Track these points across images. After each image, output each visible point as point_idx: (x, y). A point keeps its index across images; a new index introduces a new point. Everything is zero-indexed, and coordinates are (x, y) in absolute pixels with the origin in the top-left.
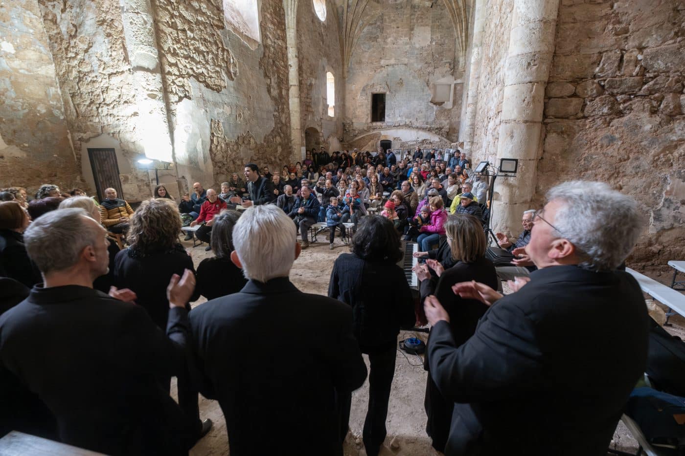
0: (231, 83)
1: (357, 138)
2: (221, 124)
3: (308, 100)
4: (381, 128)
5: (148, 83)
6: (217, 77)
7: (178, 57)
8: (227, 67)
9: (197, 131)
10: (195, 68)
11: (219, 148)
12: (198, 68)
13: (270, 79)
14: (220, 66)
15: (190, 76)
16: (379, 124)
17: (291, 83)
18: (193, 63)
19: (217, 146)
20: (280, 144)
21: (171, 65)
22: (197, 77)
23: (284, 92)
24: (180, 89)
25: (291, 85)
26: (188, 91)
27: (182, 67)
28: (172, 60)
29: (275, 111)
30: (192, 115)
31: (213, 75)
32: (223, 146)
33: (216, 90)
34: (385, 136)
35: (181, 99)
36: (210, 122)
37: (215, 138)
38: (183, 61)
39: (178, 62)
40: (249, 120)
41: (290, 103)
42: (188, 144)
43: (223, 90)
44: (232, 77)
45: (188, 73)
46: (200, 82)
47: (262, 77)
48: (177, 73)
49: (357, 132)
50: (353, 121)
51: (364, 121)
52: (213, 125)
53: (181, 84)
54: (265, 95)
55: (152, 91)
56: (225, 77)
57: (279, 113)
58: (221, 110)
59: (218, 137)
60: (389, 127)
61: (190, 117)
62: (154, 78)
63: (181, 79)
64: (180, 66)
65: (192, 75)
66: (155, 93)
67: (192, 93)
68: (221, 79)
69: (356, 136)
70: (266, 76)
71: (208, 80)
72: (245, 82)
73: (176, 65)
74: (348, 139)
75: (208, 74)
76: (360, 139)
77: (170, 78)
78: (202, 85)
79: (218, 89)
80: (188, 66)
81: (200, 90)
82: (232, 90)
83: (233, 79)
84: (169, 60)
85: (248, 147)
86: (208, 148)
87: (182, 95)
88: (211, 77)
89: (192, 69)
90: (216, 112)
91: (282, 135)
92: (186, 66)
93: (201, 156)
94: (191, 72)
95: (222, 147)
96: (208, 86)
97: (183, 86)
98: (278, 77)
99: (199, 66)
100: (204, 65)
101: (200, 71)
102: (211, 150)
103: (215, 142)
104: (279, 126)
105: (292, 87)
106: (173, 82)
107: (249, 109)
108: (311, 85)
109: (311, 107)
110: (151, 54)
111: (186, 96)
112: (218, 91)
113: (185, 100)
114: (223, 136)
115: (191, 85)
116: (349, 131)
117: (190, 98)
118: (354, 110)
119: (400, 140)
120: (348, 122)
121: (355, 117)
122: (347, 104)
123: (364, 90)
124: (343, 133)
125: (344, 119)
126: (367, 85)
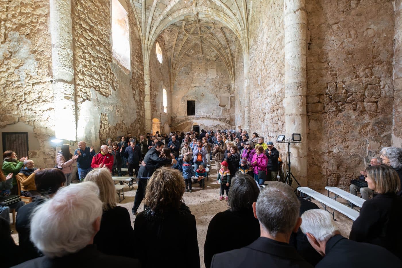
0: (114, 92)
1: (180, 124)
2: (107, 116)
3: (154, 103)
4: (193, 119)
5: (66, 90)
6: (106, 89)
7: (85, 75)
8: (112, 83)
9: (92, 120)
10: (94, 83)
11: (105, 131)
12: (96, 83)
13: (135, 91)
14: (109, 82)
15: (91, 87)
16: (192, 116)
17: (146, 94)
18: (93, 79)
19: (103, 130)
20: (139, 128)
21: (80, 80)
22: (95, 87)
23: (142, 99)
24: (84, 94)
25: (146, 95)
26: (89, 96)
27: (87, 81)
28: (81, 77)
29: (137, 109)
30: (90, 111)
31: (105, 87)
32: (107, 129)
33: (106, 96)
34: (196, 123)
35: (84, 100)
36: (100, 115)
37: (103, 125)
38: (88, 78)
39: (85, 79)
40: (123, 114)
41: (145, 104)
42: (86, 129)
43: (110, 96)
44: (115, 89)
45: (90, 85)
46: (97, 90)
47: (131, 90)
48: (84, 85)
49: (179, 121)
50: (177, 115)
51: (183, 115)
52: (102, 117)
53: (85, 91)
54: (132, 99)
55: (67, 94)
56: (111, 88)
57: (139, 110)
58: (107, 108)
59: (104, 124)
60: (198, 118)
61: (89, 112)
62: (70, 87)
63: (85, 88)
64: (86, 81)
65: (92, 86)
66: (69, 96)
67: (91, 97)
68: (109, 90)
69: (179, 123)
70: (133, 89)
71: (101, 90)
72: (122, 92)
73: (83, 80)
74: (174, 125)
75: (102, 86)
76: (181, 125)
77: (79, 87)
78: (98, 93)
79: (106, 95)
80: (90, 81)
81: (96, 95)
82: (114, 96)
83: (115, 90)
84: (79, 77)
85: (122, 130)
86: (98, 131)
87: (85, 98)
88: (103, 88)
89: (92, 83)
90: (104, 109)
91: (140, 123)
92: (89, 81)
93: (93, 136)
94: (92, 85)
95: (106, 130)
96: (101, 93)
97: (86, 93)
98: (139, 90)
99: (97, 82)
100: (99, 81)
101: (97, 84)
102: (100, 132)
103: (103, 127)
104: (139, 117)
105: (147, 96)
106: (81, 90)
107: (123, 108)
108: (155, 95)
109: (155, 107)
110: (70, 73)
111: (87, 99)
112: (107, 96)
113: (87, 101)
114: (107, 124)
115: (91, 92)
116: (175, 120)
117: (90, 100)
118: (177, 109)
119: (204, 125)
120: (174, 115)
121: (178, 113)
122: (173, 106)
123: (183, 98)
124: (171, 122)
125: (172, 114)
126: (185, 96)
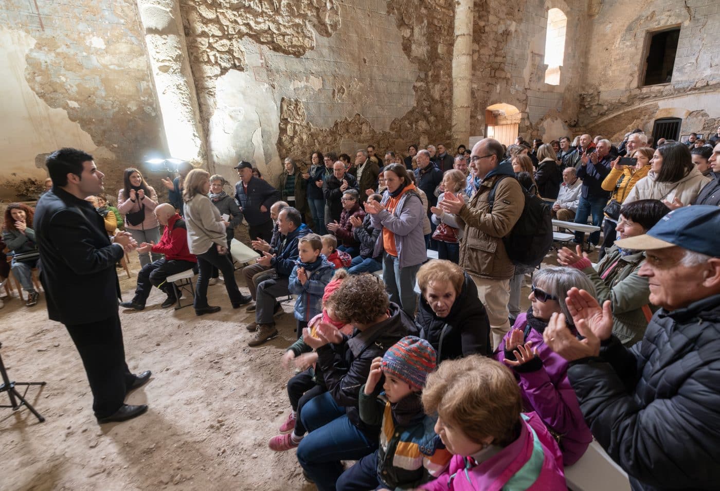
0: (325, 40)
1: (605, 119)
2: (301, 105)
3: (498, 59)
4: (659, 96)
5: (158, 51)
6: (295, 34)
7: (221, 8)
8: (318, 16)
9: (255, 117)
10: (252, 24)
11: (296, 140)
12: (257, 23)
13: (412, 29)
14: (304, 16)
15: (241, 35)
16: (655, 88)
17: (457, 32)
18: (248, 15)
19: (292, 138)
20: (425, 132)
21: (206, 22)
22: (256, 37)
23: (441, 49)
24: (223, 56)
25: (457, 36)
26: (239, 59)
27: (228, 23)
28: (210, 14)
29: (419, 79)
30: (243, 94)
31: (289, 31)
32: (305, 137)
33: (294, 54)
34: (667, 110)
35: (224, 71)
36: (279, 103)
37: (289, 126)
38: (230, 14)
39: (221, 17)
40: (360, 97)
41: (454, 65)
42: (236, 136)
43: (308, 53)
44: (327, 32)
45: (239, 32)
46: (263, 43)
47: (393, 28)
48: (219, 33)
49: (605, 108)
50: (601, 89)
51: (623, 87)
52: (285, 108)
53: (226, 49)
54: (396, 53)
55: (163, 61)
56: (310, 29)
57: (427, 83)
58: (301, 84)
59: (295, 124)
60: (681, 92)
61: (241, 96)
62: (164, 41)
63: (225, 41)
64: (225, 22)
65: (247, 34)
66: (167, 64)
67: (247, 61)
68: (305, 36)
69: (602, 115)
70: (402, 24)
71: (279, 40)
72: (354, 37)
73: (217, 21)
74: (586, 122)
75: (279, 29)
76: (611, 120)
77: (203, 42)
78: (265, 48)
79: (298, 53)
80: (239, 20)
81: (261, 55)
82: (325, 51)
83: (328, 35)
84: (204, 14)
85: (356, 138)
86: (274, 140)
87: (228, 66)
88: (284, 35)
89: (248, 25)
90: (292, 87)
91: (432, 119)
92: (236, 22)
93: (260, 151)
94: (244, 29)
95: (302, 139)
96: (277, 48)
97: (230, 52)
98: (430, 24)
99: (260, 19)
100: (270, 16)
101: (264, 27)
102: (280, 142)
103: (290, 132)
104: (425, 103)
105: (459, 39)
106: (211, 46)
107: (361, 80)
108: (507, 33)
109: (503, 70)
110: (159, 6)
111: (235, 67)
112: (298, 55)
113: (232, 73)
114: (304, 123)
115: (247, 50)
116: (591, 107)
117: (241, 69)
118: (605, 69)
119: (705, 115)
120: (591, 91)
121: (606, 82)
122: (593, 61)
123: (630, 29)
124: (580, 112)
125: (583, 88)
126: (639, 19)
